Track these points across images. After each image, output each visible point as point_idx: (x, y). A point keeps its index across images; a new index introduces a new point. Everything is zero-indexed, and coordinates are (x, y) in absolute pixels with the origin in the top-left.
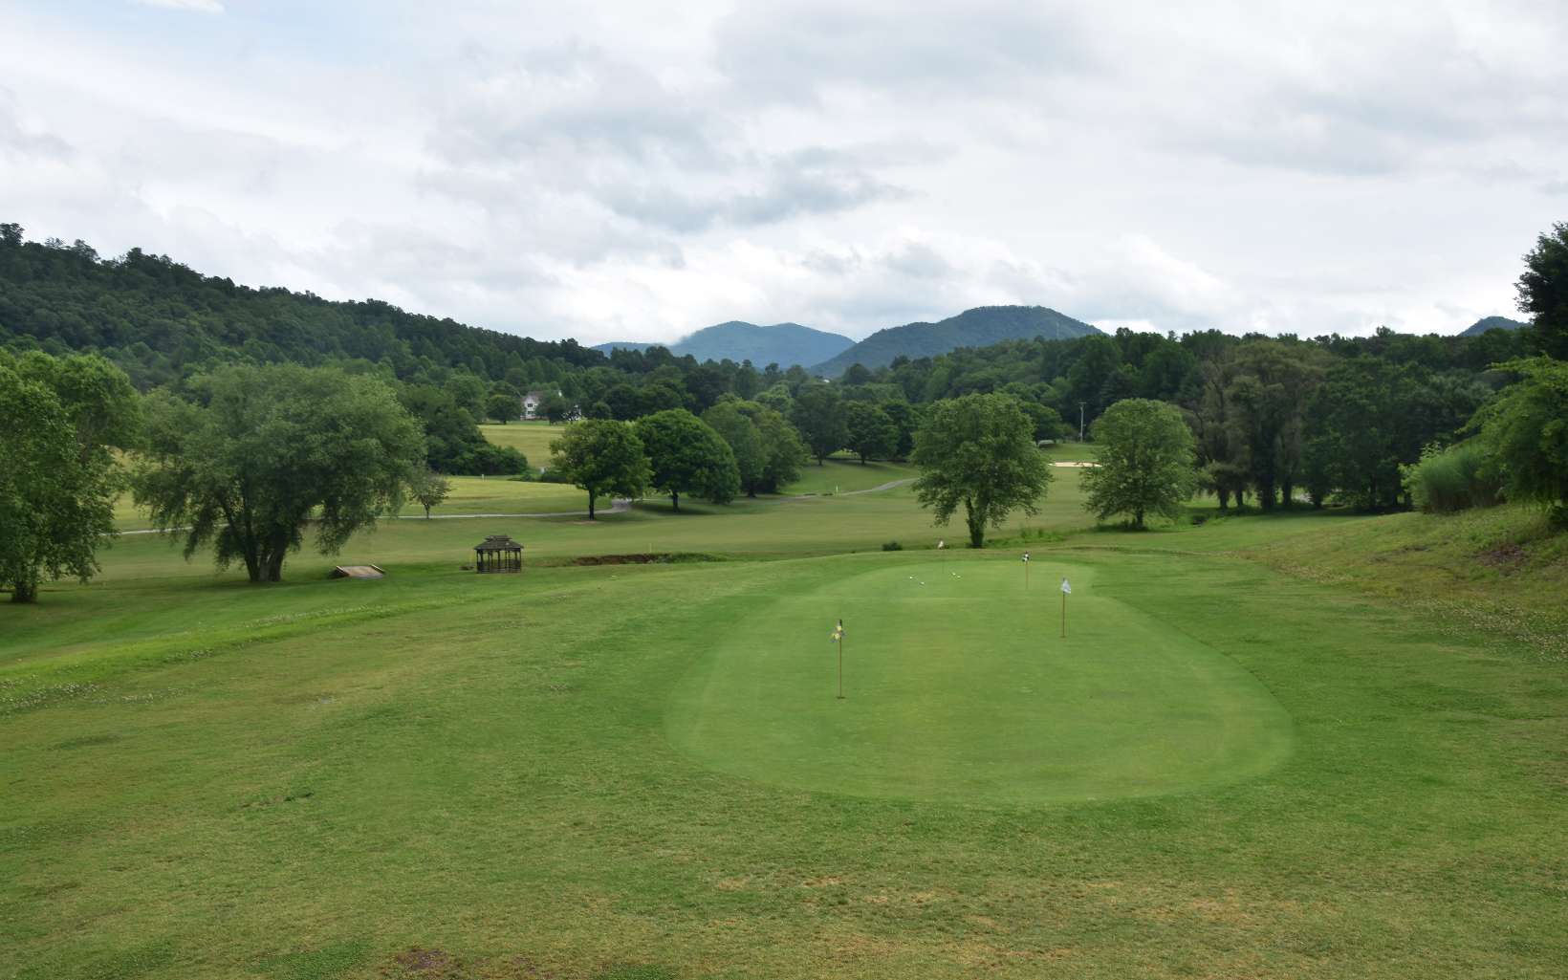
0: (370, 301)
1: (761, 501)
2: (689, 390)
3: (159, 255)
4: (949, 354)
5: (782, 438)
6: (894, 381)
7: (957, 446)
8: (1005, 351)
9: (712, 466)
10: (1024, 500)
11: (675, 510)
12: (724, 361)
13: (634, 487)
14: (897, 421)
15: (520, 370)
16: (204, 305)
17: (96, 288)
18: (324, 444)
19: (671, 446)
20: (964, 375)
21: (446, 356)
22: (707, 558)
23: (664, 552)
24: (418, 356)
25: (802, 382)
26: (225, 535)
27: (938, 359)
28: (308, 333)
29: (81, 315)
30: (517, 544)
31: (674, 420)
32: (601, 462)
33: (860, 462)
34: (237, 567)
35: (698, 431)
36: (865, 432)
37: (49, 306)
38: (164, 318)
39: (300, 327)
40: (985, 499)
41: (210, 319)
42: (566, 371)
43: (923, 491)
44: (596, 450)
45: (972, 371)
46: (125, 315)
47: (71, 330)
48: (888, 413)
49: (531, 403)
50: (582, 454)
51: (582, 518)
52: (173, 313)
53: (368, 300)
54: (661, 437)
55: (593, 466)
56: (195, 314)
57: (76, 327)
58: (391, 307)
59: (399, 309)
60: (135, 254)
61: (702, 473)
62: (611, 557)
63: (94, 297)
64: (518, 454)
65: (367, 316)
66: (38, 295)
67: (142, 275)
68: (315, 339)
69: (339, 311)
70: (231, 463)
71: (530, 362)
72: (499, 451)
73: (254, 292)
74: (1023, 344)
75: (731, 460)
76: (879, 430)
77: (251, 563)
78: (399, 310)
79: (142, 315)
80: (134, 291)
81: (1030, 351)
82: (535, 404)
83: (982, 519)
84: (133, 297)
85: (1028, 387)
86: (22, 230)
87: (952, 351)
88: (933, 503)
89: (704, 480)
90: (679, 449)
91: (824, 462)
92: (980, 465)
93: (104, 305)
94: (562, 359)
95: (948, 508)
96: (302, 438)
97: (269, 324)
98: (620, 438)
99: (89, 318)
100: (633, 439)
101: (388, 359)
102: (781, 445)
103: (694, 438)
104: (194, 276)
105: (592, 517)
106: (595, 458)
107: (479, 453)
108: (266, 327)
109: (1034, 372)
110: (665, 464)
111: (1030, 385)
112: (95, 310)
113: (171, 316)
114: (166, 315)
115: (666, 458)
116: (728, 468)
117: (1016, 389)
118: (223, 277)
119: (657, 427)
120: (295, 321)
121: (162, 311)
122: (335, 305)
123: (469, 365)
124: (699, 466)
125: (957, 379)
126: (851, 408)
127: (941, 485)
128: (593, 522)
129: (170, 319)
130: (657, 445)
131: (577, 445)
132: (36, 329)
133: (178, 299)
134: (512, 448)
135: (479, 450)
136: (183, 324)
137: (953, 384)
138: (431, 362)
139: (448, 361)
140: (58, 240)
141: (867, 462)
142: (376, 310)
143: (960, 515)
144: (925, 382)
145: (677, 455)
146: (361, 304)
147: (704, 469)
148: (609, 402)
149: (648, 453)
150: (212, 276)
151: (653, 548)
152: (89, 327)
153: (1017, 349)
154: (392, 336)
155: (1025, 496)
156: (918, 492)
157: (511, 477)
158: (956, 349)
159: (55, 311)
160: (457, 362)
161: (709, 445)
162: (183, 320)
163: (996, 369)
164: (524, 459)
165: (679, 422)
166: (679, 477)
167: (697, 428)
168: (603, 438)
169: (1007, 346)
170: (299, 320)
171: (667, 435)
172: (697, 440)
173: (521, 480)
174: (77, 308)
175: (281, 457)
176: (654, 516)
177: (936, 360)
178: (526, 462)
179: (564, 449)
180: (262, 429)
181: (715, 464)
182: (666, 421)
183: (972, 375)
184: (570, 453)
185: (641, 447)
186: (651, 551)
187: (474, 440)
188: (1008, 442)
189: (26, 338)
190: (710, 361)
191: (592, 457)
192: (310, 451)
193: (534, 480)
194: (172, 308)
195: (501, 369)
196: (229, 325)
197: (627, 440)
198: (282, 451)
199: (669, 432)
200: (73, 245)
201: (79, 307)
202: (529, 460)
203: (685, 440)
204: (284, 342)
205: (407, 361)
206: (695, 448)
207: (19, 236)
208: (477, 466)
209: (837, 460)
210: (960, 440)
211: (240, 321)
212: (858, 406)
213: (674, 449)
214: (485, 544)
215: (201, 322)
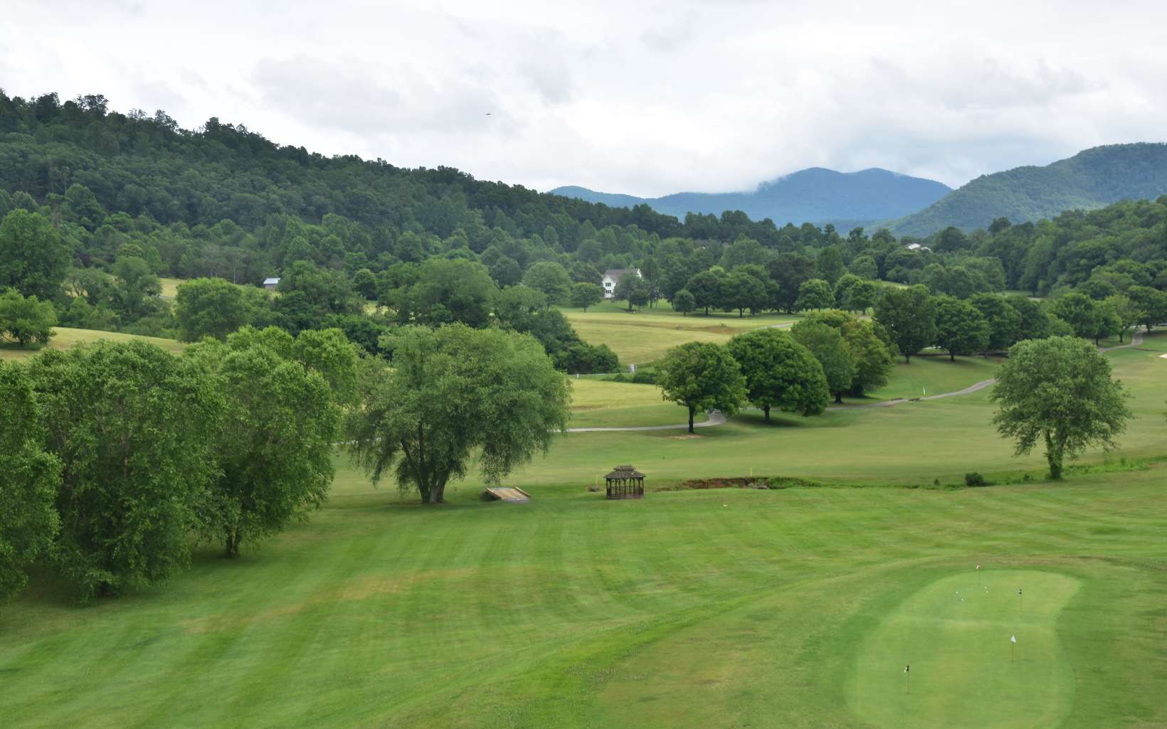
0: (441, 168)
1: (850, 409)
2: (773, 276)
3: (235, 125)
4: (1055, 219)
5: (871, 347)
6: (990, 251)
7: (1036, 387)
8: (1121, 215)
9: (803, 383)
10: (1102, 435)
11: (767, 422)
12: (806, 225)
13: (732, 405)
14: (989, 315)
15: (594, 241)
16: (283, 177)
17: (179, 161)
18: (491, 395)
19: (765, 364)
20: (1071, 243)
21: (518, 226)
22: (802, 483)
23: (764, 475)
24: (491, 226)
25: (889, 251)
26: (403, 465)
27: (1042, 224)
28: (382, 204)
29: (167, 189)
30: (639, 474)
31: (768, 339)
32: (701, 382)
33: (949, 357)
34: (413, 490)
35: (790, 350)
36: (955, 329)
37: (137, 180)
38: (245, 192)
39: (375, 199)
40: (1062, 436)
41: (289, 193)
42: (640, 239)
43: (1003, 423)
44: (697, 371)
45: (1079, 239)
46: (208, 189)
47: (158, 204)
48: (980, 308)
49: (610, 283)
50: (683, 374)
51: (682, 432)
52: (254, 187)
53: (439, 167)
54: (755, 355)
55: (695, 386)
56: (274, 187)
57: (164, 202)
58: (461, 174)
59: (470, 175)
60: (213, 124)
61: (795, 389)
62: (717, 480)
63: (177, 171)
64: (610, 353)
65: (440, 185)
66: (127, 170)
67: (222, 146)
68: (389, 210)
69: (411, 180)
70: (415, 410)
71: (603, 230)
72: (592, 349)
73: (327, 161)
74: (1144, 206)
75: (821, 377)
76: (969, 326)
77: (423, 489)
78: (470, 177)
79: (225, 189)
80: (214, 164)
81: (1151, 216)
82: (614, 285)
83: (1060, 451)
84: (215, 170)
85: (1142, 265)
86: (106, 101)
87: (1058, 215)
88: (1012, 435)
89: (797, 395)
90: (772, 366)
91: (912, 359)
92: (1058, 405)
93: (189, 180)
94: (635, 226)
95: (1027, 443)
96: (473, 390)
97: (345, 197)
98: (719, 360)
99: (173, 193)
100: (731, 361)
101: (462, 230)
102: (870, 353)
103: (786, 356)
104: (270, 146)
105: (691, 430)
106: (696, 378)
107: (572, 351)
108: (343, 199)
109: (1153, 242)
110: (759, 381)
111: (1144, 262)
112: (180, 185)
113: (251, 189)
114: (247, 189)
115: (760, 374)
116: (819, 384)
117: (1128, 268)
118: (297, 146)
119: (751, 346)
120: (370, 193)
121: (243, 185)
122: (405, 173)
123: (541, 235)
124: (791, 382)
125: (1063, 248)
126: (939, 304)
127: (1020, 420)
128: (692, 437)
129: (251, 193)
130: (752, 363)
131: (678, 366)
132: (126, 205)
133: (259, 172)
134: (604, 346)
135: (572, 348)
136: (263, 197)
137: (1058, 254)
138: (504, 232)
139: (520, 231)
140: (140, 112)
141: (956, 357)
142: (447, 177)
143: (1040, 448)
144: (1026, 250)
145: (771, 373)
146: (432, 171)
147: (796, 385)
148: (692, 291)
149: (743, 371)
150: (286, 145)
151: (754, 471)
152: (176, 202)
153: (1136, 213)
154: (465, 207)
155: (1104, 431)
156: (998, 425)
157: (604, 375)
158: (1063, 212)
159: (144, 187)
160: (529, 232)
161: (801, 363)
162: (264, 194)
163: (1109, 237)
164: (615, 357)
165: (771, 340)
166: (772, 393)
167: (789, 346)
168: (703, 360)
169: (1124, 207)
170: (374, 192)
171: (760, 353)
172: (788, 358)
173: (614, 380)
174: (164, 183)
175: (457, 407)
176: (748, 429)
177: (1040, 226)
178: (617, 360)
179: (666, 369)
180: (442, 383)
181: (807, 381)
182: (760, 340)
183: (1081, 244)
184: (672, 373)
185: (738, 368)
186: (751, 475)
187: (568, 339)
188: (1086, 383)
189: (121, 215)
190: (790, 225)
191: (694, 377)
192: (479, 400)
193: (627, 381)
194: (252, 181)
195: (574, 239)
196: (307, 197)
197: (726, 362)
198: (458, 401)
199: (763, 350)
200: (154, 117)
201: (166, 182)
202: (619, 357)
203: (777, 358)
204: (360, 215)
205: (480, 232)
206: (788, 365)
207: (103, 106)
208: (570, 364)
209: (926, 356)
210: (1039, 380)
211: (317, 194)
212: (948, 302)
213: (767, 367)
214: (613, 473)
215: (282, 196)
